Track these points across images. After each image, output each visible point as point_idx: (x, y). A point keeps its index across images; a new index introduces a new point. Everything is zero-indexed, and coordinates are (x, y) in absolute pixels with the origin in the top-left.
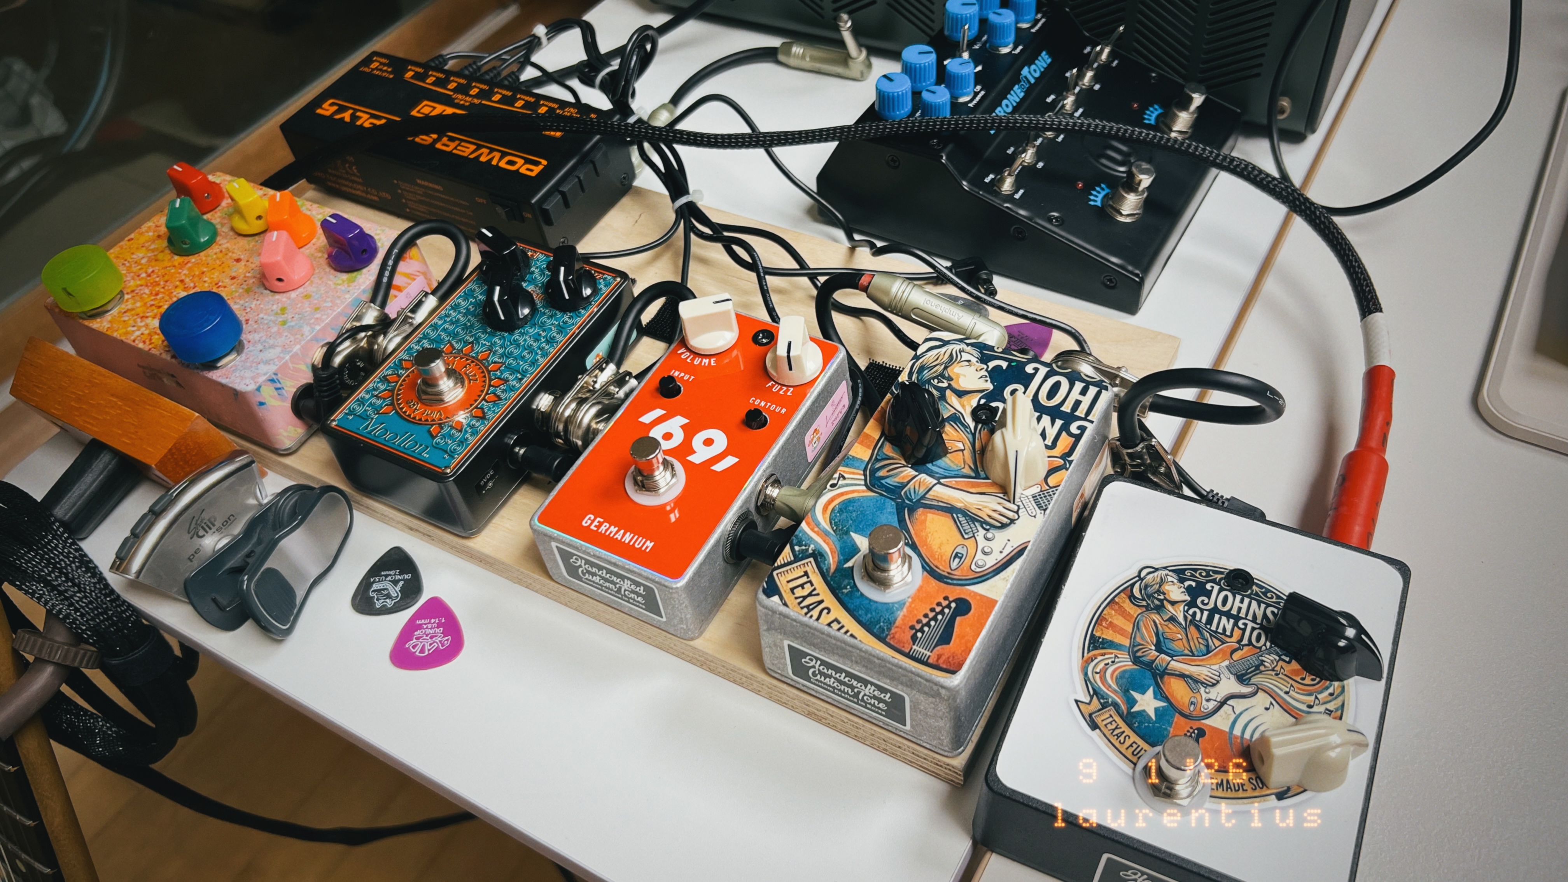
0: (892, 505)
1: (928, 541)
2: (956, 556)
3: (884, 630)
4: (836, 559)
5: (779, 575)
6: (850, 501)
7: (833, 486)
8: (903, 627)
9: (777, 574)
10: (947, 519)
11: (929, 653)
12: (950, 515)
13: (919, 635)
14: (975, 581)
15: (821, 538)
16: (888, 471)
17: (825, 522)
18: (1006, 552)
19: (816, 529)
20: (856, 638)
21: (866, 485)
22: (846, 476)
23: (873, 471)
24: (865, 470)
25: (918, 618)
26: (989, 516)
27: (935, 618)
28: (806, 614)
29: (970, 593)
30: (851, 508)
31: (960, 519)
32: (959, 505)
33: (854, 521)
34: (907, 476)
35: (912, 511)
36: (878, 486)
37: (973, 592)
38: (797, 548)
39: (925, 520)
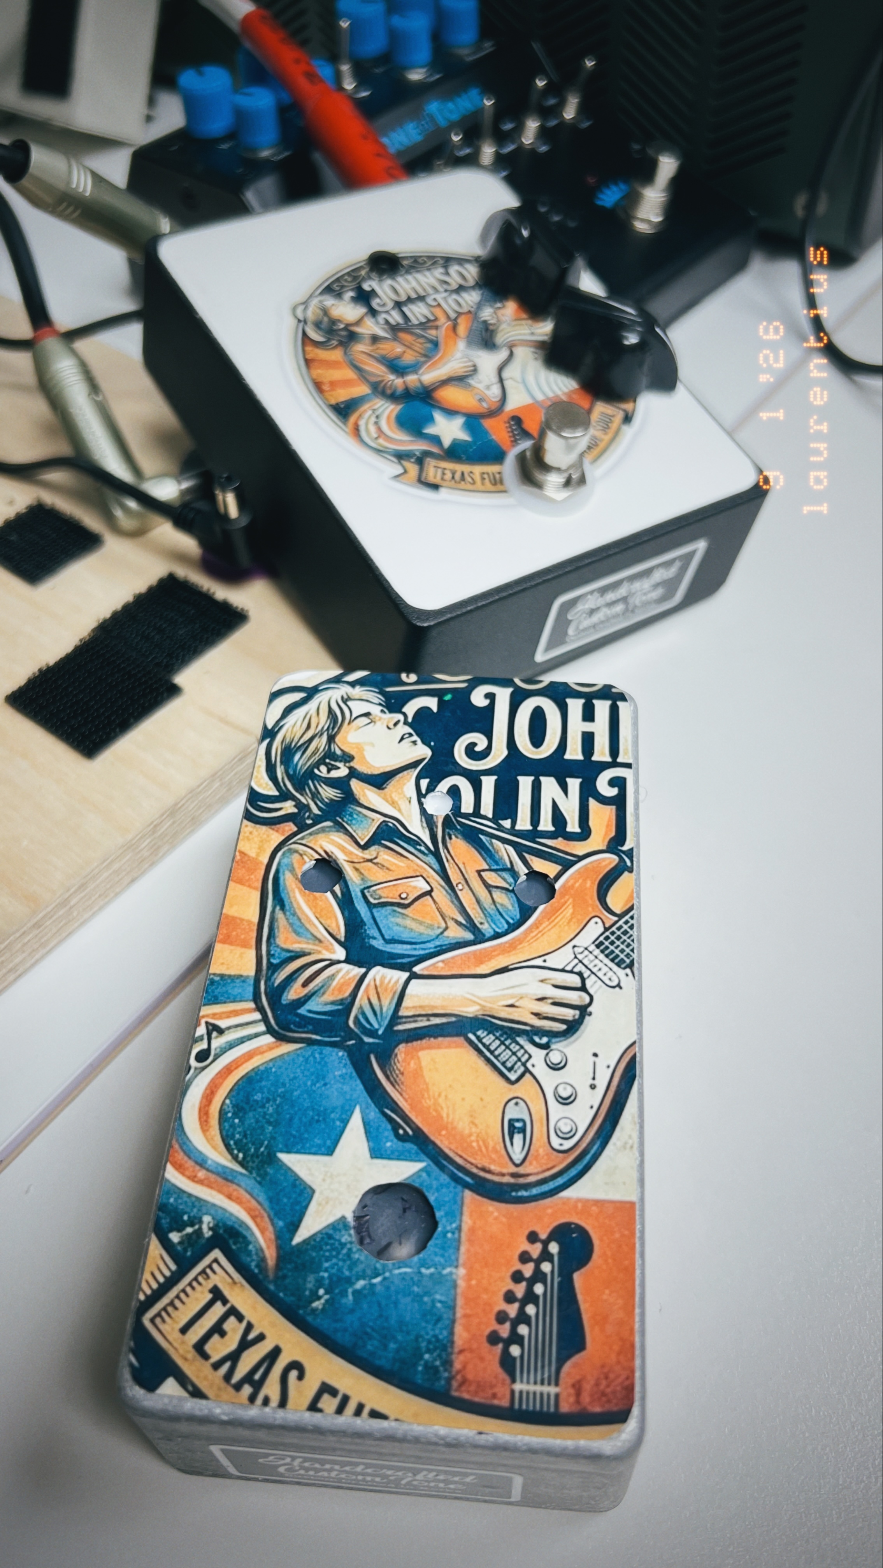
0: (341, 1058)
1: (445, 1115)
2: (512, 1130)
3: (436, 1370)
4: (270, 1233)
5: (158, 1321)
6: (249, 1080)
7: (203, 1056)
8: (475, 1346)
9: (152, 1320)
10: (458, 1050)
11: (553, 1390)
12: (461, 1040)
13: (515, 1350)
14: (573, 1172)
15: (220, 1191)
16: (305, 984)
17: (214, 1148)
18: (602, 1083)
19: (202, 1174)
20: (384, 1417)
21: (270, 1031)
22: (223, 1024)
23: (275, 995)
24: (256, 998)
25: (497, 1309)
26: (537, 1015)
27: (530, 1297)
28: (252, 1399)
29: (576, 1207)
30: (258, 1097)
31: (486, 1041)
32: (471, 1011)
33: (276, 1124)
34: (346, 983)
35: (386, 1057)
36: (294, 1023)
37: (579, 1200)
38: (175, 1237)
39: (419, 1069)
